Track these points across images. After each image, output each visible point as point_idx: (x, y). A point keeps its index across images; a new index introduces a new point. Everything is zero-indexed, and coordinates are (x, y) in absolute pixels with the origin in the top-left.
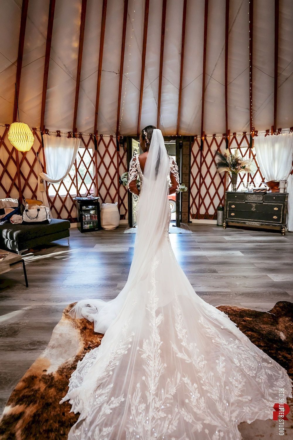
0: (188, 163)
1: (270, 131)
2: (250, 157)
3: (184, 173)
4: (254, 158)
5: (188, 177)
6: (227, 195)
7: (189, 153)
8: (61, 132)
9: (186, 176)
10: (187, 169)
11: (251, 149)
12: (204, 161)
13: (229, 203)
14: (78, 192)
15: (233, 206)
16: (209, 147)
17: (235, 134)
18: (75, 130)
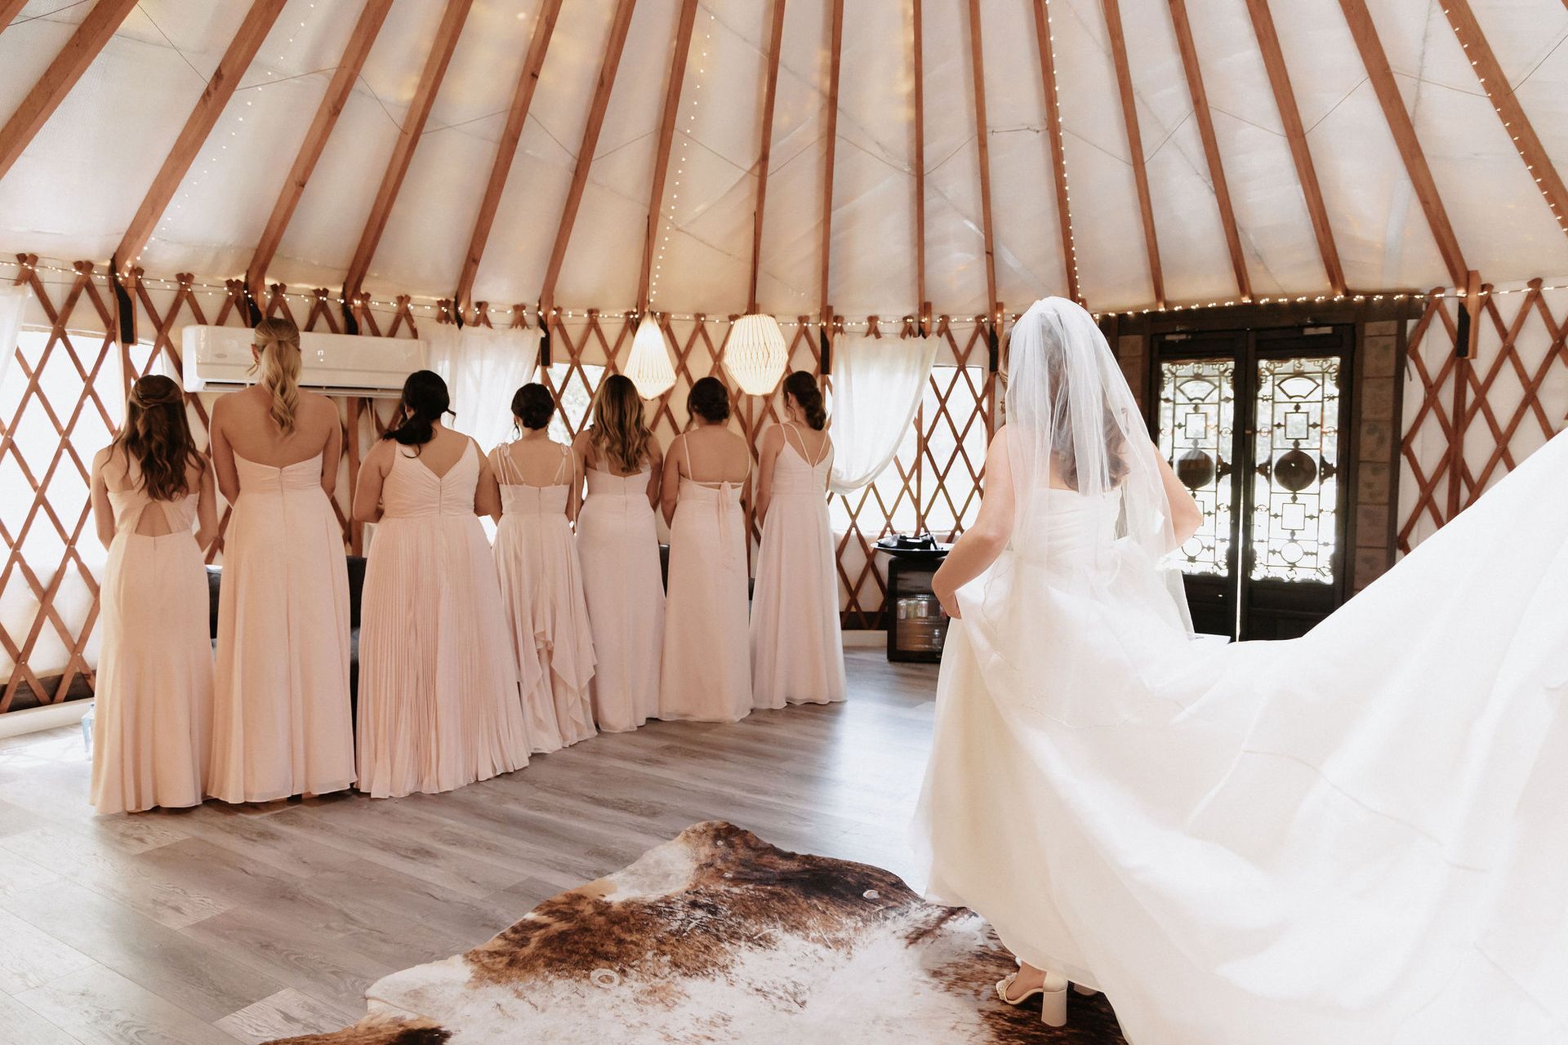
0: (1388, 415)
3: (1367, 462)
5: (1385, 476)
7: (1391, 372)
8: (881, 318)
9: (1375, 471)
10: (1381, 441)
12: (1481, 402)
14: (921, 520)
16: (1508, 337)
18: (926, 308)
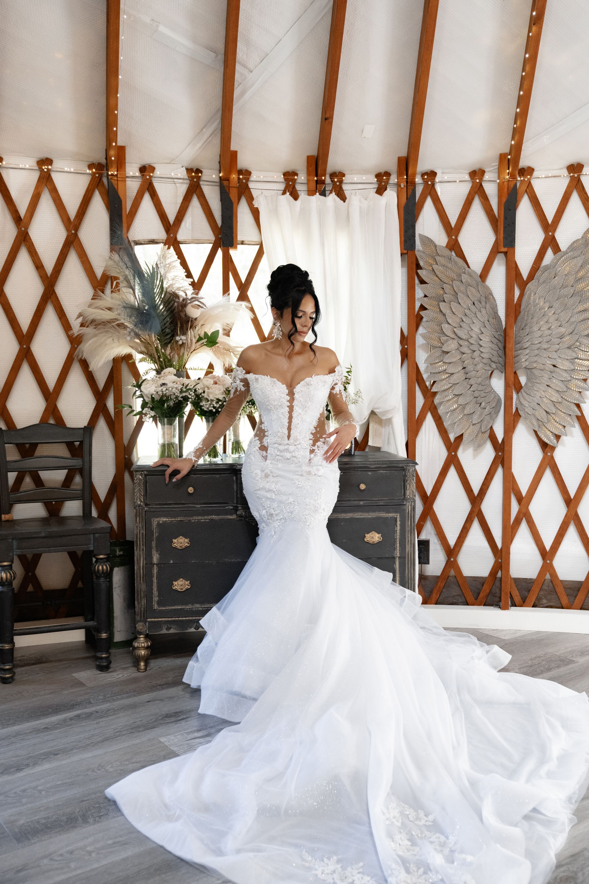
1: (302, 178)
2: (226, 289)
4: (243, 297)
6: (146, 482)
11: (232, 252)
13: (159, 524)
15: (181, 542)
17: (146, 170)
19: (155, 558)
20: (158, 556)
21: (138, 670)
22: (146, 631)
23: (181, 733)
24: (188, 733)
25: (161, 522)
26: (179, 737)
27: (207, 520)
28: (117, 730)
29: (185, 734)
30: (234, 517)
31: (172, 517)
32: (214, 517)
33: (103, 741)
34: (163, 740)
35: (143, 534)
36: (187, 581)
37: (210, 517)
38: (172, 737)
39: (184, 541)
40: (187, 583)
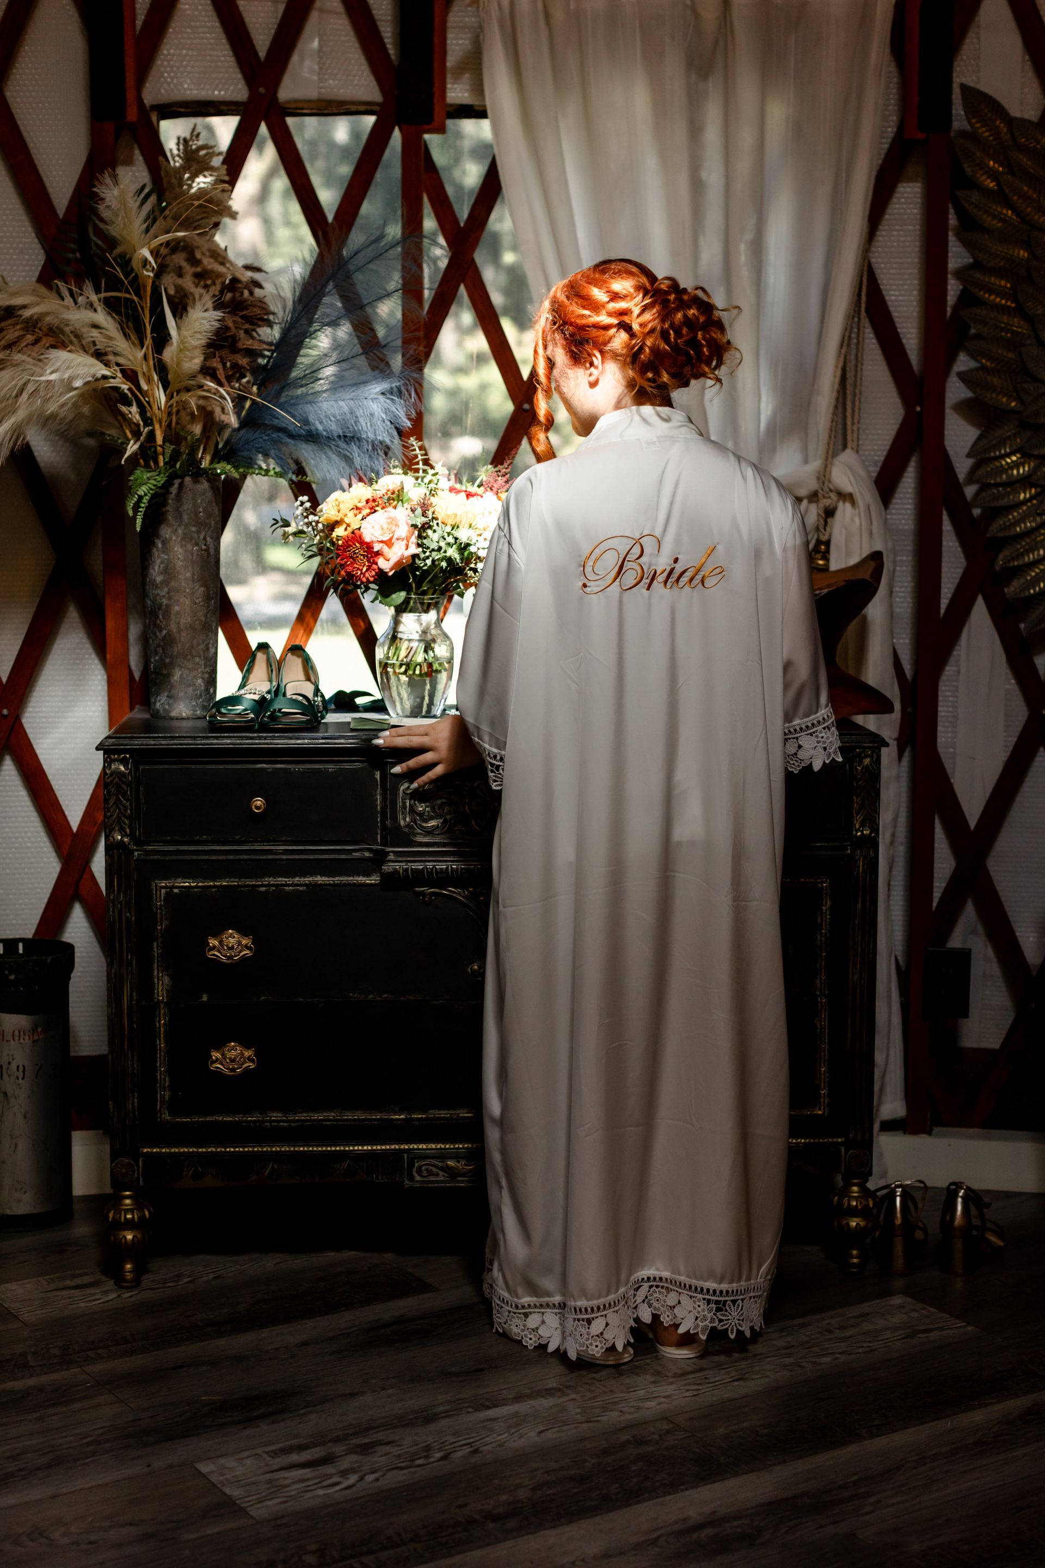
6: (137, 783)
13: (170, 897)
15: (230, 946)
19: (162, 985)
20: (166, 980)
21: (120, 1281)
22: (138, 1179)
23: (254, 1452)
24: (274, 1454)
25: (176, 891)
26: (248, 1462)
27: (301, 888)
28: (86, 1440)
29: (265, 1456)
30: (374, 879)
31: (206, 878)
32: (319, 879)
33: (49, 1466)
34: (204, 1468)
35: (128, 920)
36: (248, 1048)
37: (307, 880)
38: (230, 1462)
39: (240, 943)
40: (247, 1054)
